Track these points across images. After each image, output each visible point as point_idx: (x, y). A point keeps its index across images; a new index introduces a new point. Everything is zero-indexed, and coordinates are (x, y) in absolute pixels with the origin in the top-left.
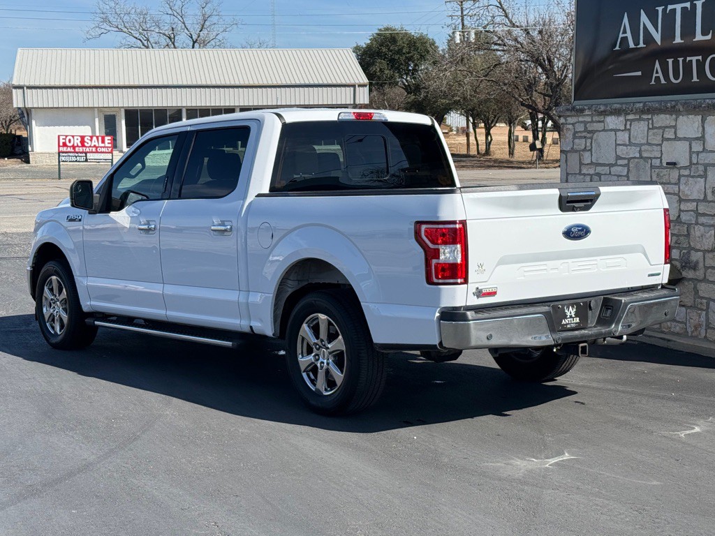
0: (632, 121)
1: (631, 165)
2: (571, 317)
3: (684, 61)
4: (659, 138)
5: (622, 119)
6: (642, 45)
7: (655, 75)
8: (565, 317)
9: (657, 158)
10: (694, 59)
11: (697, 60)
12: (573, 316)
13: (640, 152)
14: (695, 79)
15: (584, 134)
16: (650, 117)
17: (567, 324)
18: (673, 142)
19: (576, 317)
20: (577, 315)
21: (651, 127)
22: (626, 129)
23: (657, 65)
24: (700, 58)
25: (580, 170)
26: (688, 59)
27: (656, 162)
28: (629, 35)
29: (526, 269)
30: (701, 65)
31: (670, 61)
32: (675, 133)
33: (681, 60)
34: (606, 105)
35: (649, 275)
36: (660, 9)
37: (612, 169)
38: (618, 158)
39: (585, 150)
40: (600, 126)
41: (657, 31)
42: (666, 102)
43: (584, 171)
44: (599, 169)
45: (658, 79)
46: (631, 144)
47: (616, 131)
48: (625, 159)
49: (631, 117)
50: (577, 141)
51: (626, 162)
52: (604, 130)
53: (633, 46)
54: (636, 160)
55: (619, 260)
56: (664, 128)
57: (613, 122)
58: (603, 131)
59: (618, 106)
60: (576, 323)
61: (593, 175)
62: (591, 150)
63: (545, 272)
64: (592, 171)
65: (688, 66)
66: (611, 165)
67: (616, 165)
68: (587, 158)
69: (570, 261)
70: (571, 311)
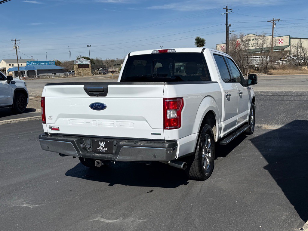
2: (102, 147)
8: (99, 146)
12: (104, 146)
17: (100, 150)
19: (105, 147)
20: (105, 146)
29: (73, 121)
35: (152, 134)
55: (129, 123)
60: (105, 150)
63: (83, 123)
69: (97, 120)
70: (102, 144)
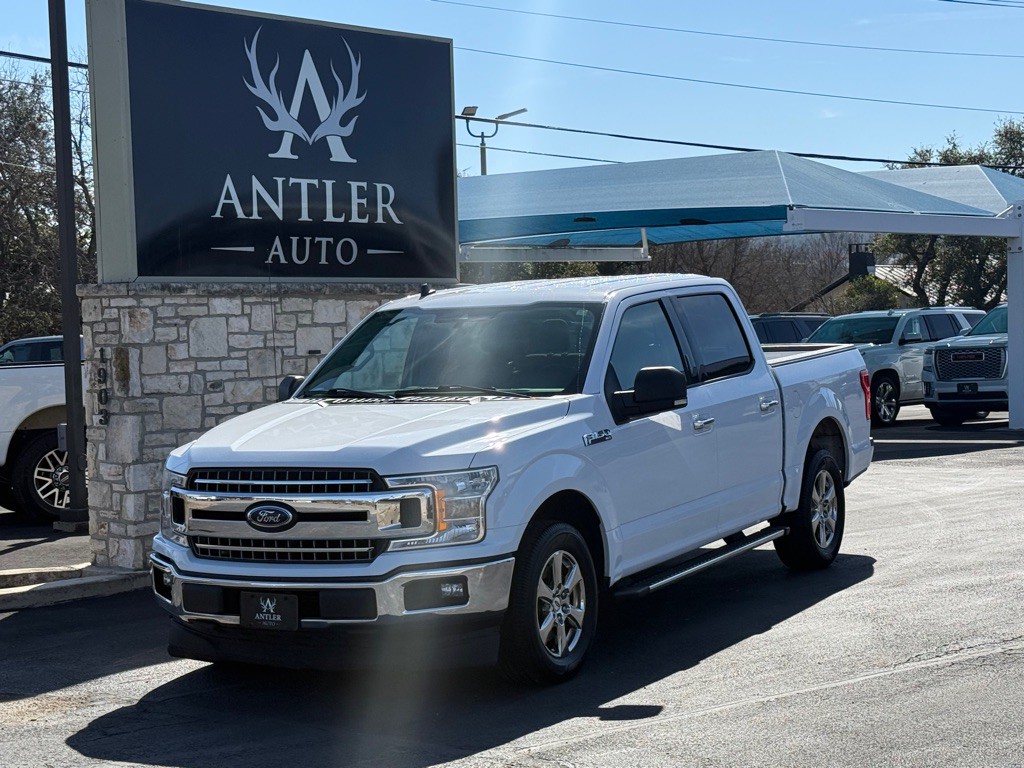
0: (250, 304)
1: (251, 357)
3: (312, 242)
4: (294, 324)
5: (237, 301)
6: (255, 216)
7: (273, 253)
9: (290, 347)
10: (324, 240)
11: (328, 243)
13: (265, 340)
14: (323, 261)
15: (176, 321)
16: (277, 300)
18: (308, 329)
21: (279, 311)
22: (243, 314)
23: (277, 242)
24: (331, 240)
25: (168, 368)
26: (317, 239)
27: (290, 352)
28: (235, 201)
30: (331, 248)
31: (295, 240)
32: (312, 319)
33: (308, 239)
34: (221, 284)
36: (280, 180)
37: (223, 363)
38: (231, 349)
39: (177, 341)
40: (203, 310)
41: (277, 204)
42: (308, 284)
43: (176, 369)
44: (202, 366)
45: (276, 258)
46: (251, 331)
47: (227, 317)
48: (243, 350)
49: (252, 299)
50: (158, 330)
51: (244, 353)
52: (208, 315)
53: (243, 216)
54: (259, 351)
56: (296, 313)
57: (220, 305)
58: (205, 316)
59: (241, 286)
61: (192, 373)
62: (188, 341)
64: (190, 369)
65: (315, 247)
66: (221, 359)
67: (229, 358)
68: (181, 351)
